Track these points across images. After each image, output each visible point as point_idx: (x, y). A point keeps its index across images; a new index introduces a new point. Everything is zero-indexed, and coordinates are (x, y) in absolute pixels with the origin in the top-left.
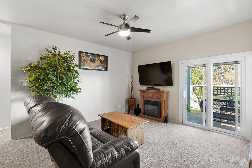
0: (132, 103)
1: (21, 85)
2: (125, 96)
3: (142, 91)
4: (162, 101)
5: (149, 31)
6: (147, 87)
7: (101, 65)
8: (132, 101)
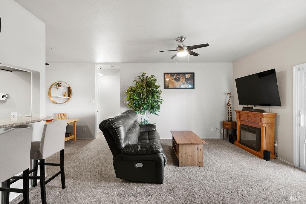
0: (227, 126)
1: (125, 103)
2: (222, 117)
3: (239, 113)
4: (262, 127)
5: (207, 45)
6: (244, 107)
7: (186, 83)
8: (227, 124)
